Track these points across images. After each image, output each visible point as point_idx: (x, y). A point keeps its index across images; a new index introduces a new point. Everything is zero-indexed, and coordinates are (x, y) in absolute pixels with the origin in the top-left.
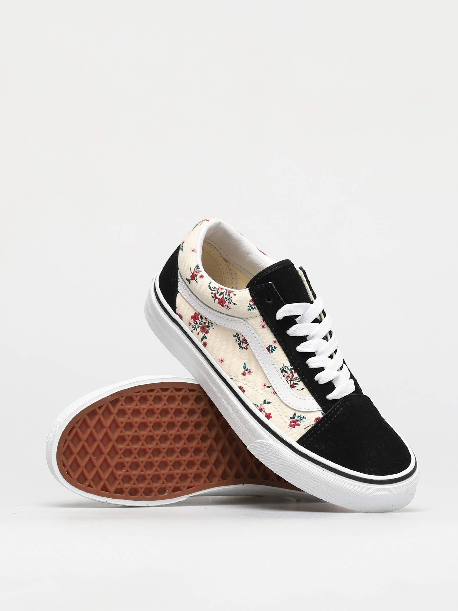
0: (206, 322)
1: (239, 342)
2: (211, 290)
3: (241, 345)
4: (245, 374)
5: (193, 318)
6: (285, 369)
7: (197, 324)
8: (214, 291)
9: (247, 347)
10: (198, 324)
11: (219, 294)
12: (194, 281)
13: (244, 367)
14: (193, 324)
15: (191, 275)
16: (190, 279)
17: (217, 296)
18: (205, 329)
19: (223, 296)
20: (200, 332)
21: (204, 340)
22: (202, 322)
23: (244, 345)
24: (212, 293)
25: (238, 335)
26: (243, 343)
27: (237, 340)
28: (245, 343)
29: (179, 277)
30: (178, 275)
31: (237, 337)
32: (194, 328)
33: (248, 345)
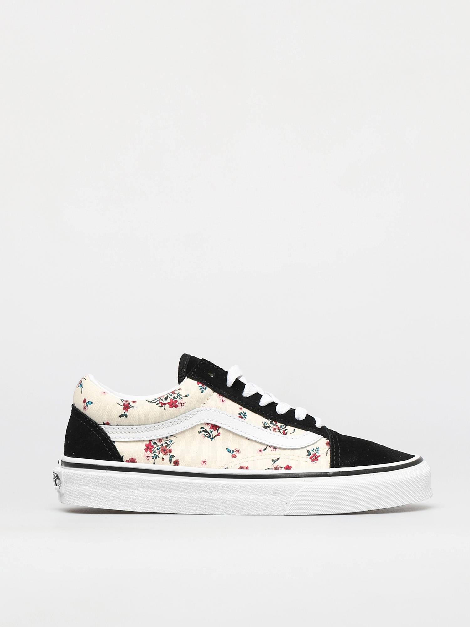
0: (162, 444)
1: (207, 434)
2: (154, 403)
3: (211, 435)
4: (235, 455)
5: (148, 450)
6: (266, 424)
7: (155, 452)
8: (157, 401)
9: (218, 432)
10: (157, 450)
11: (164, 400)
12: (130, 410)
13: (229, 452)
14: (152, 455)
15: (124, 408)
16: (125, 412)
17: (164, 402)
18: (166, 451)
19: (170, 398)
20: (164, 456)
21: (173, 460)
22: (158, 446)
23: (214, 433)
24: (157, 404)
25: (204, 428)
26: (211, 432)
27: (204, 435)
28: (214, 430)
29: (104, 429)
30: (102, 428)
31: (203, 431)
32: (155, 458)
33: (219, 429)
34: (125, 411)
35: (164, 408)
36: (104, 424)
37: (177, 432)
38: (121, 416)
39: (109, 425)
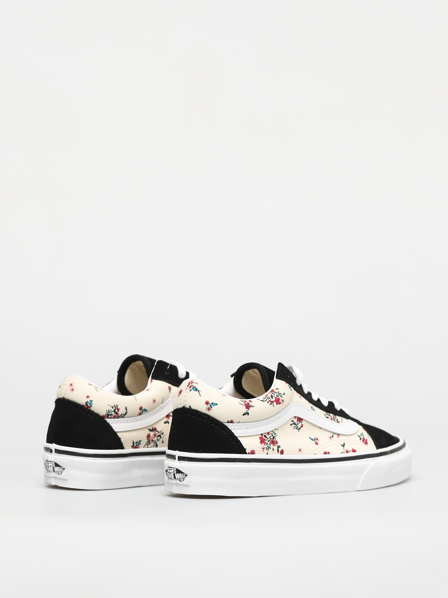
0: (270, 437)
1: (295, 426)
2: (265, 401)
3: (298, 427)
4: (317, 443)
5: (262, 442)
6: (326, 415)
7: (267, 444)
8: (267, 399)
9: (302, 424)
10: (268, 442)
11: (271, 398)
12: (251, 408)
13: (312, 440)
14: (266, 446)
15: (246, 407)
17: (272, 400)
18: (274, 442)
19: (274, 396)
20: (274, 446)
21: (280, 449)
23: (300, 425)
24: (268, 402)
25: (293, 421)
26: (298, 424)
27: (294, 427)
28: (300, 422)
29: (228, 427)
30: (227, 426)
31: (293, 423)
32: (268, 449)
33: (303, 421)
34: (247, 410)
35: (273, 405)
36: (228, 422)
37: (279, 425)
38: (244, 415)
39: (232, 423)
